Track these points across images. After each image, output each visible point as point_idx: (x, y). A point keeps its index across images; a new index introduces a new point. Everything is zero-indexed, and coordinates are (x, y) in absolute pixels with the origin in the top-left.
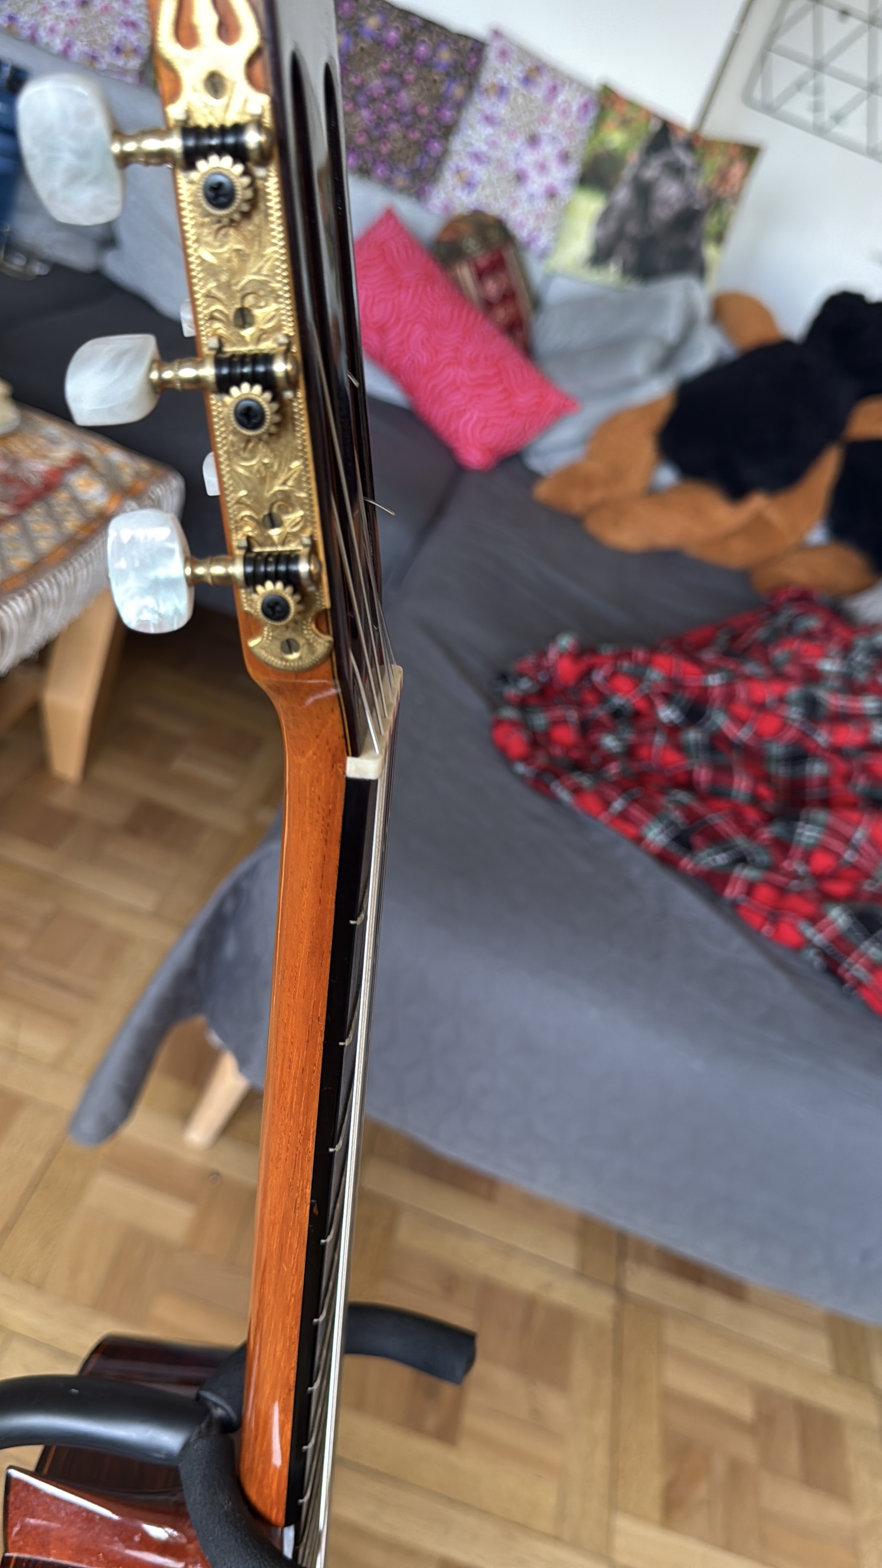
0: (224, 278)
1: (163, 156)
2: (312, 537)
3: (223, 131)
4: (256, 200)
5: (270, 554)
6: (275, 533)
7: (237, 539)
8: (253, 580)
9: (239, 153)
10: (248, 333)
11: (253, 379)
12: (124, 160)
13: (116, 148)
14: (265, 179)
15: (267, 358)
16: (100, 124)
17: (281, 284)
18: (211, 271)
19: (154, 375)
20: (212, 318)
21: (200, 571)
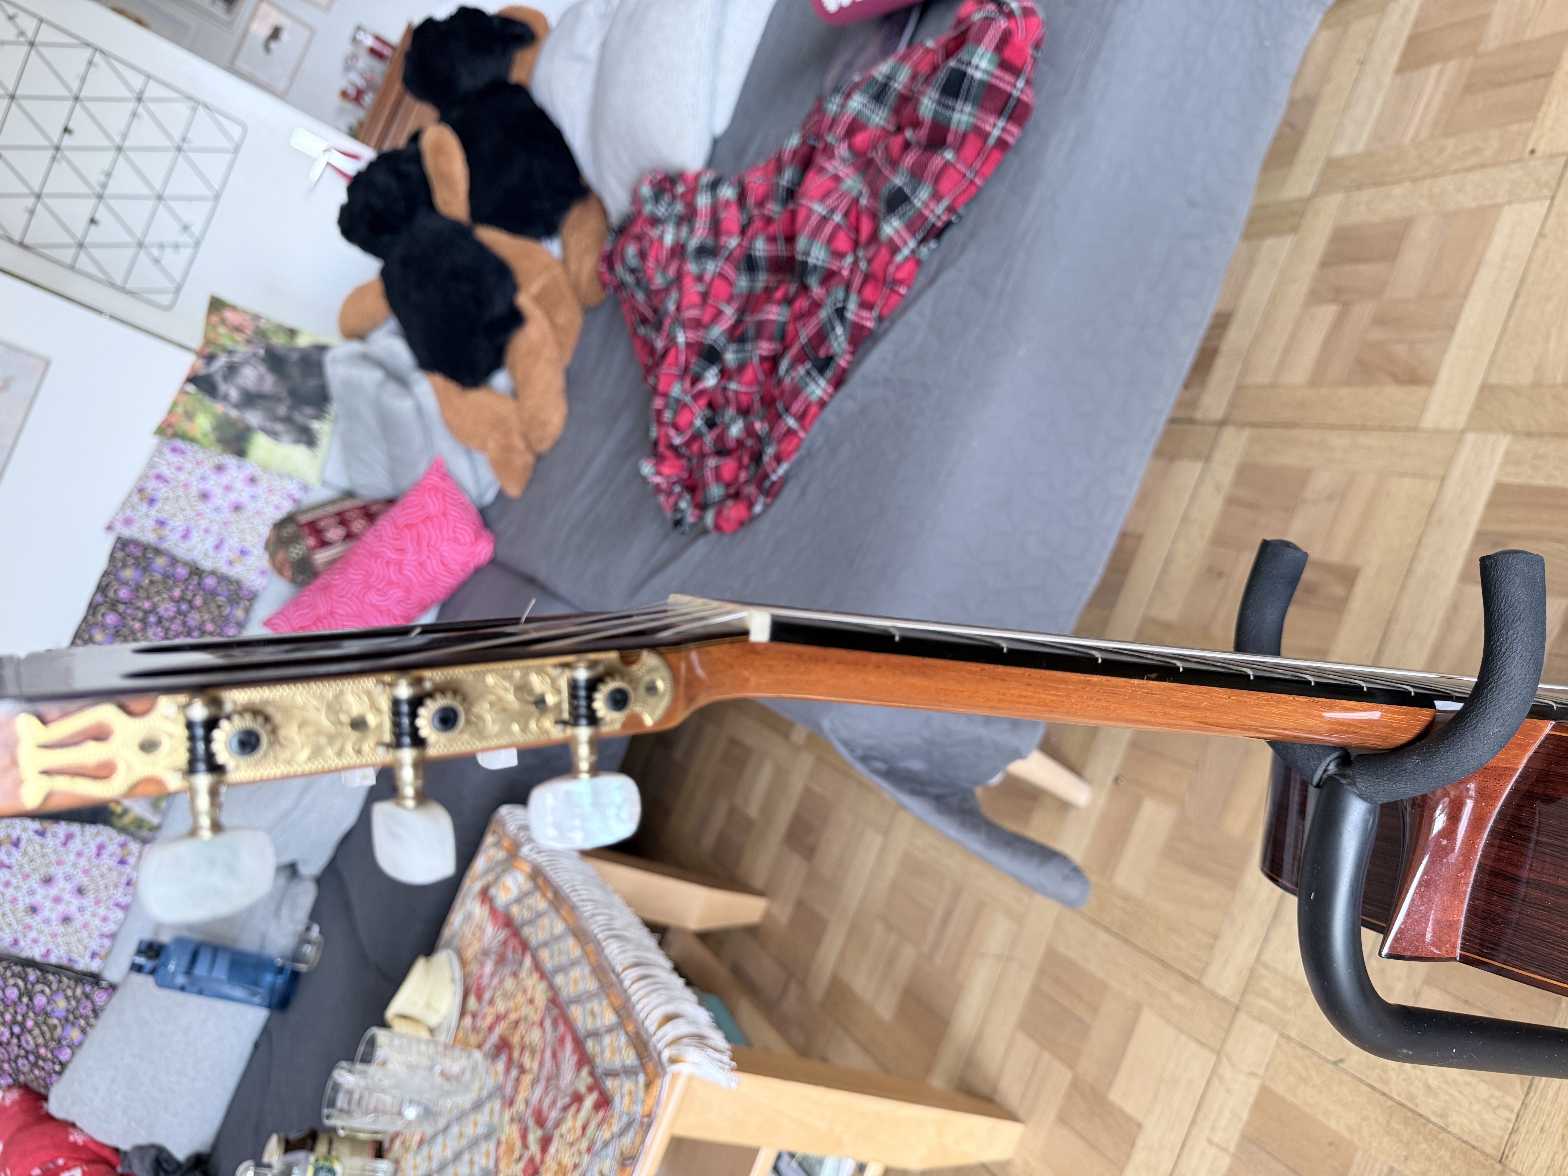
0: (323, 740)
1: (214, 793)
2: (555, 666)
3: (192, 738)
4: (255, 711)
5: (570, 704)
6: (551, 700)
7: (557, 733)
8: (593, 720)
9: (211, 724)
10: (372, 720)
11: (413, 715)
12: (217, 827)
13: (206, 834)
14: (235, 703)
15: (396, 703)
16: (185, 848)
17: (329, 689)
18: (317, 752)
19: (410, 803)
20: (359, 752)
21: (584, 765)
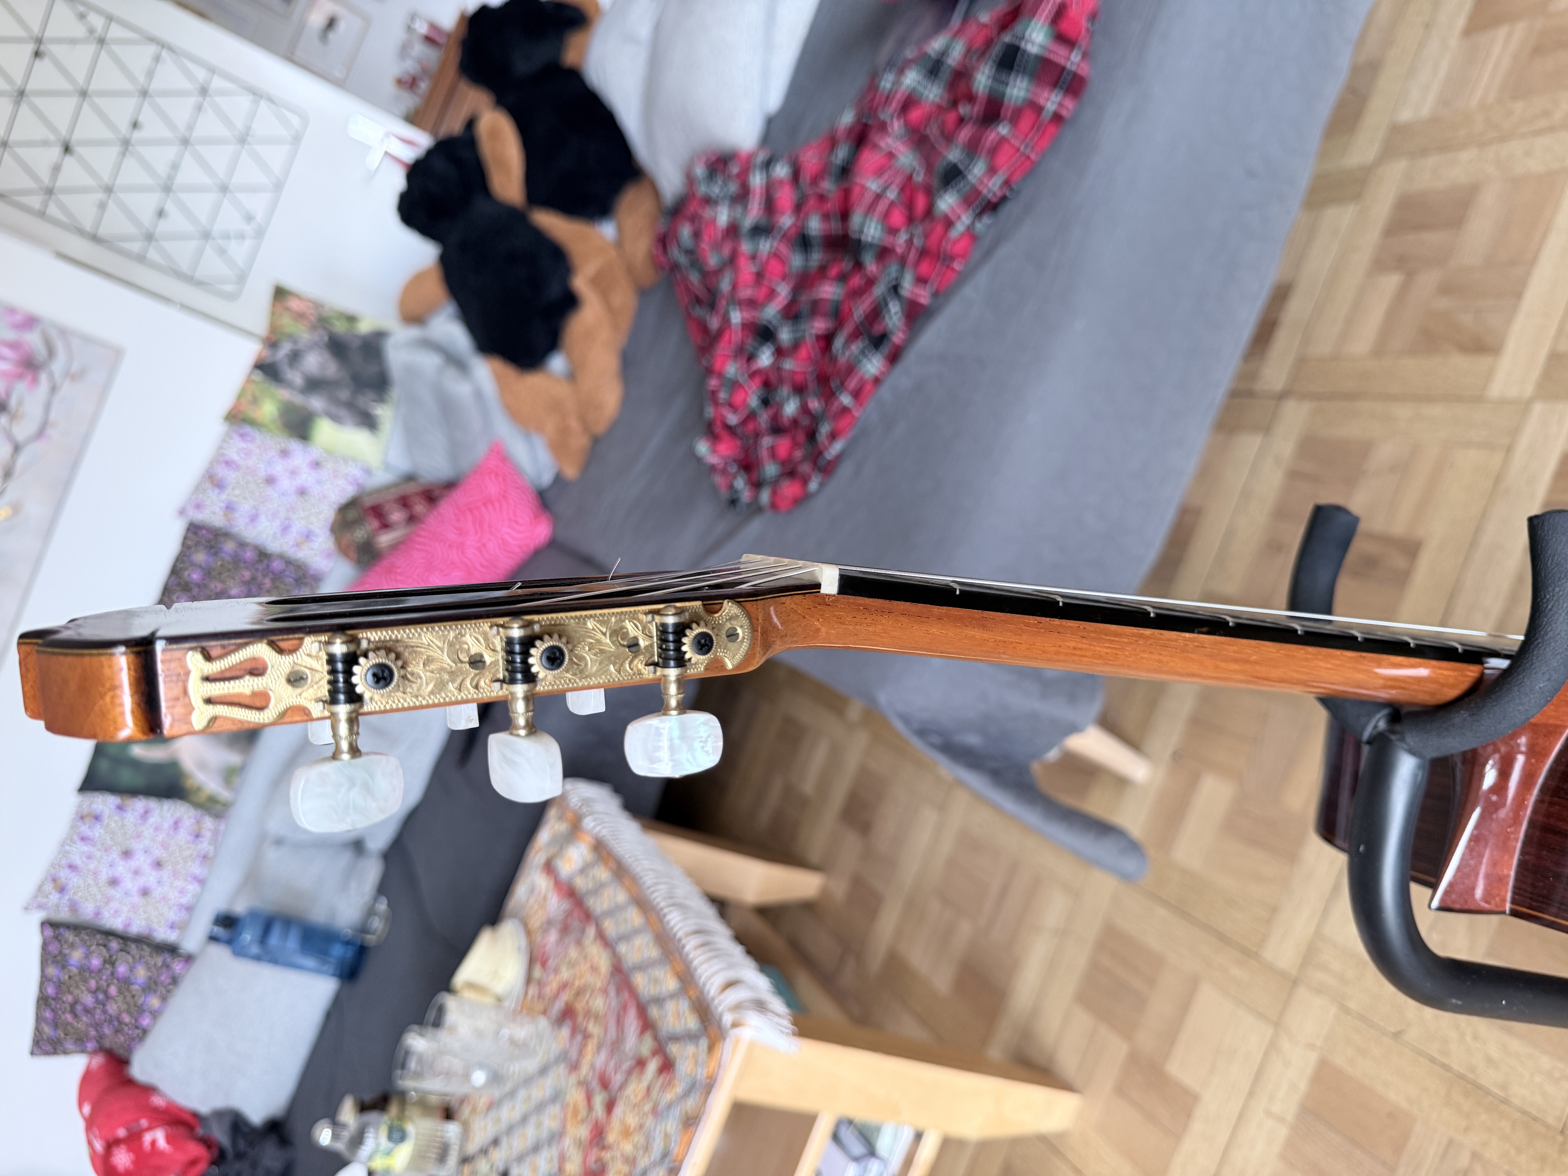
0: (446, 677)
1: (353, 721)
2: (646, 614)
3: (333, 672)
4: (387, 648)
5: (660, 647)
6: (643, 643)
7: (648, 673)
8: (681, 661)
9: (351, 660)
10: (488, 659)
11: (526, 654)
12: (355, 751)
13: (346, 757)
14: (369, 641)
15: (510, 642)
16: (329, 768)
17: (451, 631)
18: (441, 686)
19: (523, 732)
20: (476, 687)
21: (673, 703)
